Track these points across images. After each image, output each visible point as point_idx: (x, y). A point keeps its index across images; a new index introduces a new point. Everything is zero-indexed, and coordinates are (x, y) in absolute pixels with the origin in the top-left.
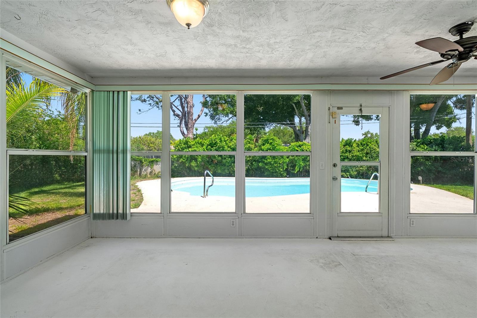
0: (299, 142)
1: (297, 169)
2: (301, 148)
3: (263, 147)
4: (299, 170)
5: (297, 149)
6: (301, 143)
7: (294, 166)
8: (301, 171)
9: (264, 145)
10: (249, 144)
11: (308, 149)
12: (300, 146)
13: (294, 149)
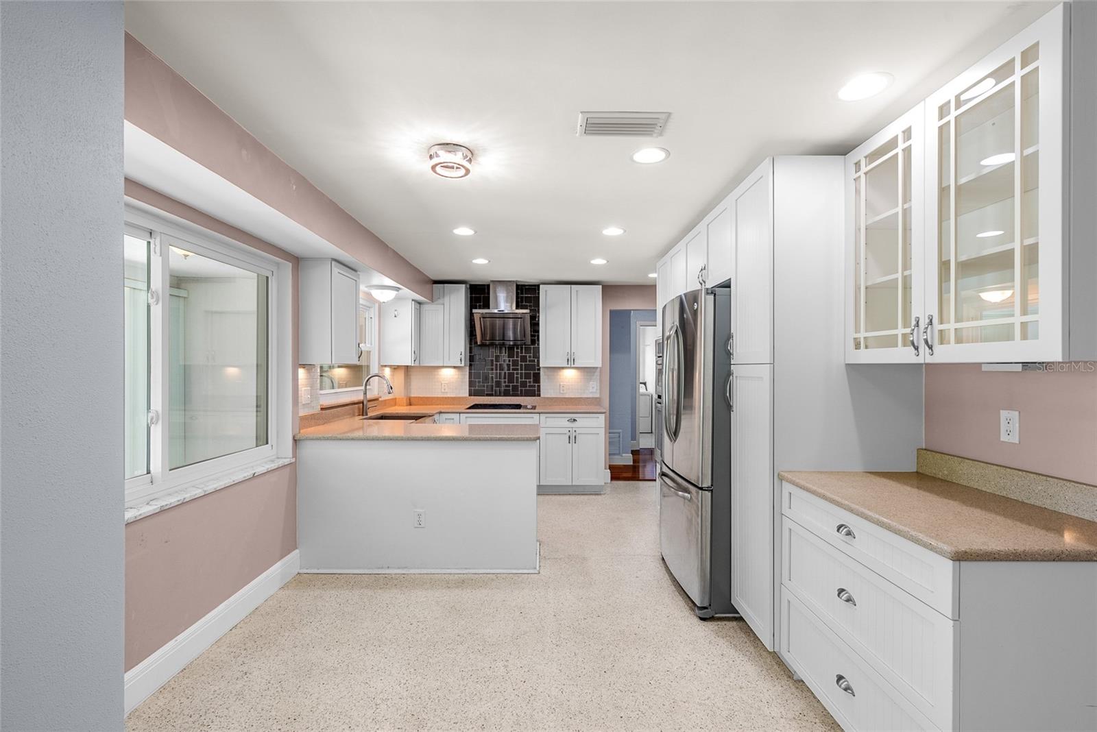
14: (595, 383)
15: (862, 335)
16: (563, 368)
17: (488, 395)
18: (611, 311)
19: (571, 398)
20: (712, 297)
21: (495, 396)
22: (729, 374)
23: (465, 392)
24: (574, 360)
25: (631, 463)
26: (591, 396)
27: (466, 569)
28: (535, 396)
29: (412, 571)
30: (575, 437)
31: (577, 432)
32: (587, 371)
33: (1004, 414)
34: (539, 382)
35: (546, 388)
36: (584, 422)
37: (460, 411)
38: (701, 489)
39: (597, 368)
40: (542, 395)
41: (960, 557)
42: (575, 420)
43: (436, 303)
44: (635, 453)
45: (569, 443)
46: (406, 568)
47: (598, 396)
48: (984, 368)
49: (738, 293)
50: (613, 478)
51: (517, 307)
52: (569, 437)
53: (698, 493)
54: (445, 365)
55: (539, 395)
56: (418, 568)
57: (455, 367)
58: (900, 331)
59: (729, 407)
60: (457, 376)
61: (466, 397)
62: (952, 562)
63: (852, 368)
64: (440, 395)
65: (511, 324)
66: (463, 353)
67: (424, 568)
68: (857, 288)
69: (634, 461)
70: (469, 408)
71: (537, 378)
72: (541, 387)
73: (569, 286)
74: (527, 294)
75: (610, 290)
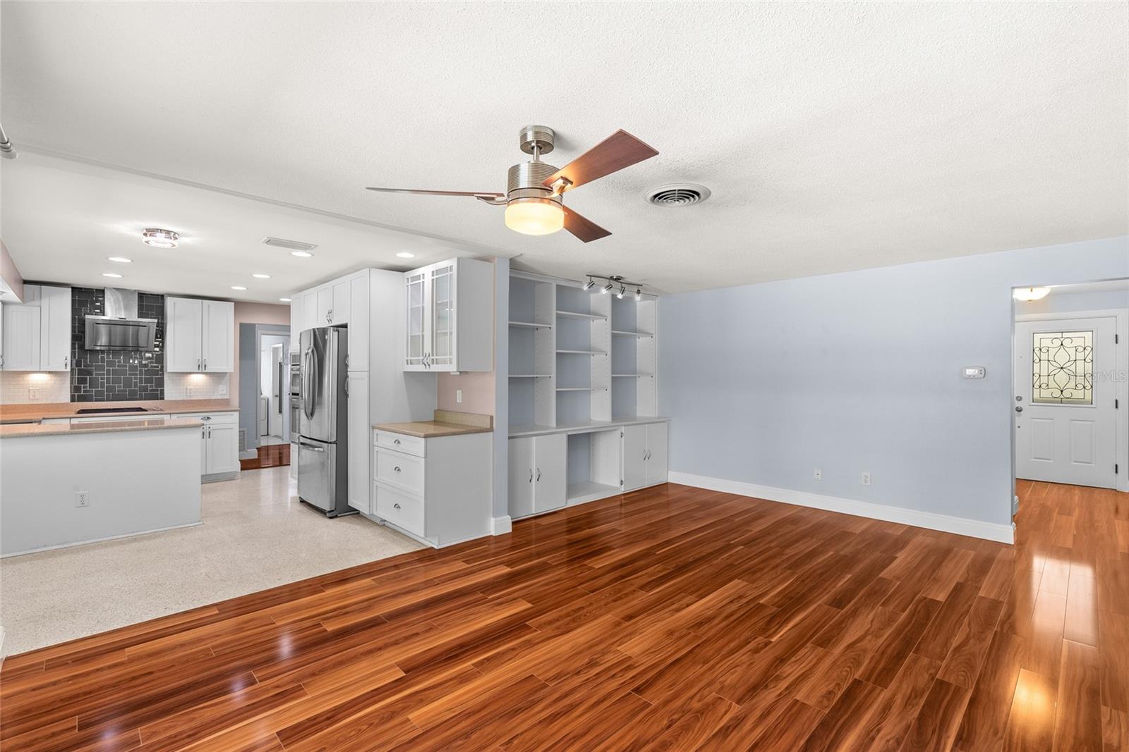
14: (225, 386)
15: (409, 358)
16: (190, 373)
17: (96, 400)
18: (240, 324)
19: (199, 400)
20: (337, 333)
21: (107, 401)
22: (347, 377)
23: (65, 396)
24: (205, 366)
25: (257, 457)
26: (220, 397)
27: (133, 533)
28: (158, 399)
29: (74, 544)
30: (210, 433)
31: (211, 428)
32: (217, 377)
33: (458, 391)
34: (163, 386)
35: (171, 392)
36: (217, 419)
37: (71, 416)
38: (330, 443)
39: (226, 373)
40: (166, 398)
41: (426, 437)
42: (208, 418)
43: (29, 303)
44: (259, 449)
45: (203, 438)
46: (67, 542)
47: (227, 397)
48: (452, 374)
49: (352, 332)
50: (242, 469)
51: (140, 315)
52: (203, 433)
53: (328, 446)
54: (42, 370)
55: (163, 398)
56: (81, 541)
57: (50, 372)
58: (421, 358)
59: (347, 395)
60: (52, 382)
61: (67, 404)
62: (424, 439)
63: (406, 373)
64: (26, 402)
65: (131, 330)
66: (69, 358)
67: (87, 539)
68: (408, 336)
69: (259, 455)
70: (79, 412)
71: (161, 383)
72: (165, 392)
73: (200, 301)
74: (152, 304)
75: (241, 306)
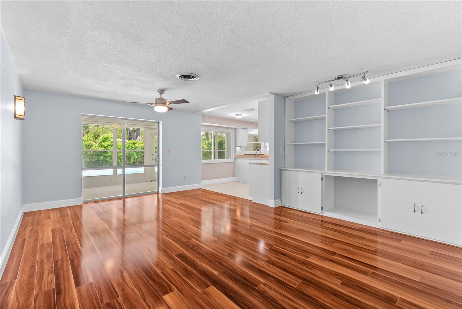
0: (133, 141)
1: (132, 160)
2: (135, 145)
3: (103, 144)
4: (134, 161)
5: (132, 146)
6: (135, 141)
7: (130, 159)
8: (135, 162)
9: (104, 142)
10: (89, 141)
11: (140, 146)
12: (134, 144)
13: (130, 146)
